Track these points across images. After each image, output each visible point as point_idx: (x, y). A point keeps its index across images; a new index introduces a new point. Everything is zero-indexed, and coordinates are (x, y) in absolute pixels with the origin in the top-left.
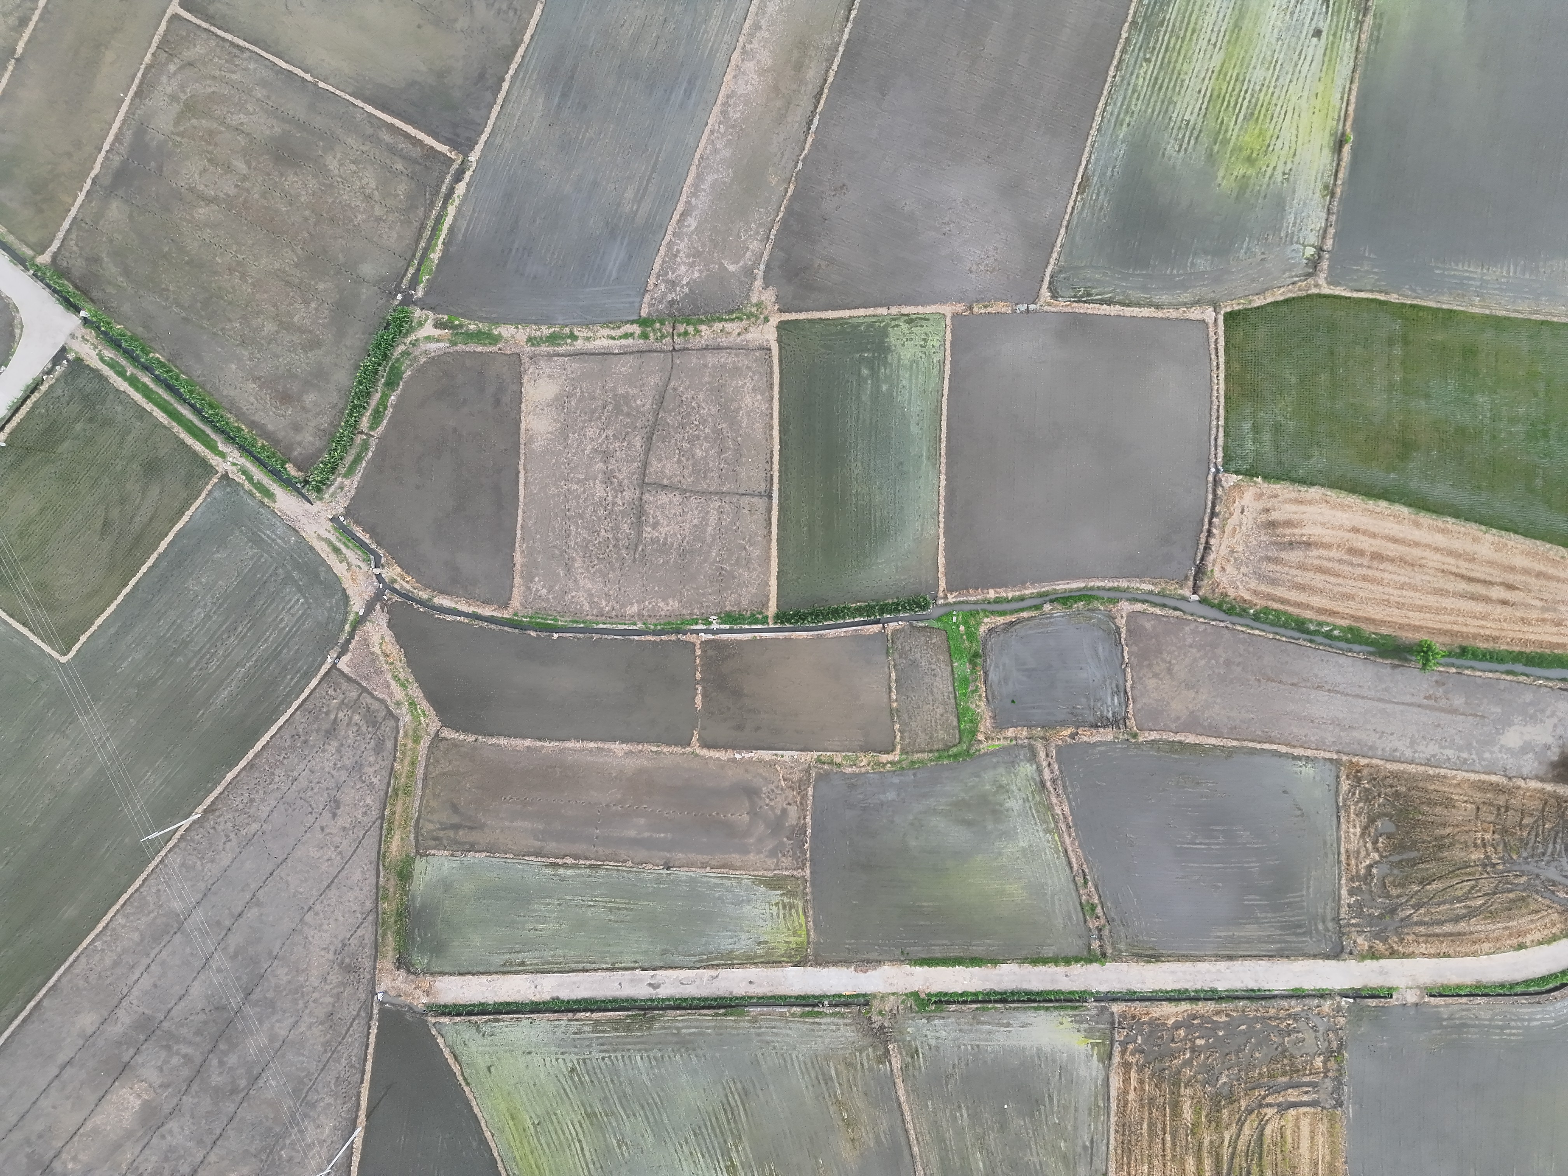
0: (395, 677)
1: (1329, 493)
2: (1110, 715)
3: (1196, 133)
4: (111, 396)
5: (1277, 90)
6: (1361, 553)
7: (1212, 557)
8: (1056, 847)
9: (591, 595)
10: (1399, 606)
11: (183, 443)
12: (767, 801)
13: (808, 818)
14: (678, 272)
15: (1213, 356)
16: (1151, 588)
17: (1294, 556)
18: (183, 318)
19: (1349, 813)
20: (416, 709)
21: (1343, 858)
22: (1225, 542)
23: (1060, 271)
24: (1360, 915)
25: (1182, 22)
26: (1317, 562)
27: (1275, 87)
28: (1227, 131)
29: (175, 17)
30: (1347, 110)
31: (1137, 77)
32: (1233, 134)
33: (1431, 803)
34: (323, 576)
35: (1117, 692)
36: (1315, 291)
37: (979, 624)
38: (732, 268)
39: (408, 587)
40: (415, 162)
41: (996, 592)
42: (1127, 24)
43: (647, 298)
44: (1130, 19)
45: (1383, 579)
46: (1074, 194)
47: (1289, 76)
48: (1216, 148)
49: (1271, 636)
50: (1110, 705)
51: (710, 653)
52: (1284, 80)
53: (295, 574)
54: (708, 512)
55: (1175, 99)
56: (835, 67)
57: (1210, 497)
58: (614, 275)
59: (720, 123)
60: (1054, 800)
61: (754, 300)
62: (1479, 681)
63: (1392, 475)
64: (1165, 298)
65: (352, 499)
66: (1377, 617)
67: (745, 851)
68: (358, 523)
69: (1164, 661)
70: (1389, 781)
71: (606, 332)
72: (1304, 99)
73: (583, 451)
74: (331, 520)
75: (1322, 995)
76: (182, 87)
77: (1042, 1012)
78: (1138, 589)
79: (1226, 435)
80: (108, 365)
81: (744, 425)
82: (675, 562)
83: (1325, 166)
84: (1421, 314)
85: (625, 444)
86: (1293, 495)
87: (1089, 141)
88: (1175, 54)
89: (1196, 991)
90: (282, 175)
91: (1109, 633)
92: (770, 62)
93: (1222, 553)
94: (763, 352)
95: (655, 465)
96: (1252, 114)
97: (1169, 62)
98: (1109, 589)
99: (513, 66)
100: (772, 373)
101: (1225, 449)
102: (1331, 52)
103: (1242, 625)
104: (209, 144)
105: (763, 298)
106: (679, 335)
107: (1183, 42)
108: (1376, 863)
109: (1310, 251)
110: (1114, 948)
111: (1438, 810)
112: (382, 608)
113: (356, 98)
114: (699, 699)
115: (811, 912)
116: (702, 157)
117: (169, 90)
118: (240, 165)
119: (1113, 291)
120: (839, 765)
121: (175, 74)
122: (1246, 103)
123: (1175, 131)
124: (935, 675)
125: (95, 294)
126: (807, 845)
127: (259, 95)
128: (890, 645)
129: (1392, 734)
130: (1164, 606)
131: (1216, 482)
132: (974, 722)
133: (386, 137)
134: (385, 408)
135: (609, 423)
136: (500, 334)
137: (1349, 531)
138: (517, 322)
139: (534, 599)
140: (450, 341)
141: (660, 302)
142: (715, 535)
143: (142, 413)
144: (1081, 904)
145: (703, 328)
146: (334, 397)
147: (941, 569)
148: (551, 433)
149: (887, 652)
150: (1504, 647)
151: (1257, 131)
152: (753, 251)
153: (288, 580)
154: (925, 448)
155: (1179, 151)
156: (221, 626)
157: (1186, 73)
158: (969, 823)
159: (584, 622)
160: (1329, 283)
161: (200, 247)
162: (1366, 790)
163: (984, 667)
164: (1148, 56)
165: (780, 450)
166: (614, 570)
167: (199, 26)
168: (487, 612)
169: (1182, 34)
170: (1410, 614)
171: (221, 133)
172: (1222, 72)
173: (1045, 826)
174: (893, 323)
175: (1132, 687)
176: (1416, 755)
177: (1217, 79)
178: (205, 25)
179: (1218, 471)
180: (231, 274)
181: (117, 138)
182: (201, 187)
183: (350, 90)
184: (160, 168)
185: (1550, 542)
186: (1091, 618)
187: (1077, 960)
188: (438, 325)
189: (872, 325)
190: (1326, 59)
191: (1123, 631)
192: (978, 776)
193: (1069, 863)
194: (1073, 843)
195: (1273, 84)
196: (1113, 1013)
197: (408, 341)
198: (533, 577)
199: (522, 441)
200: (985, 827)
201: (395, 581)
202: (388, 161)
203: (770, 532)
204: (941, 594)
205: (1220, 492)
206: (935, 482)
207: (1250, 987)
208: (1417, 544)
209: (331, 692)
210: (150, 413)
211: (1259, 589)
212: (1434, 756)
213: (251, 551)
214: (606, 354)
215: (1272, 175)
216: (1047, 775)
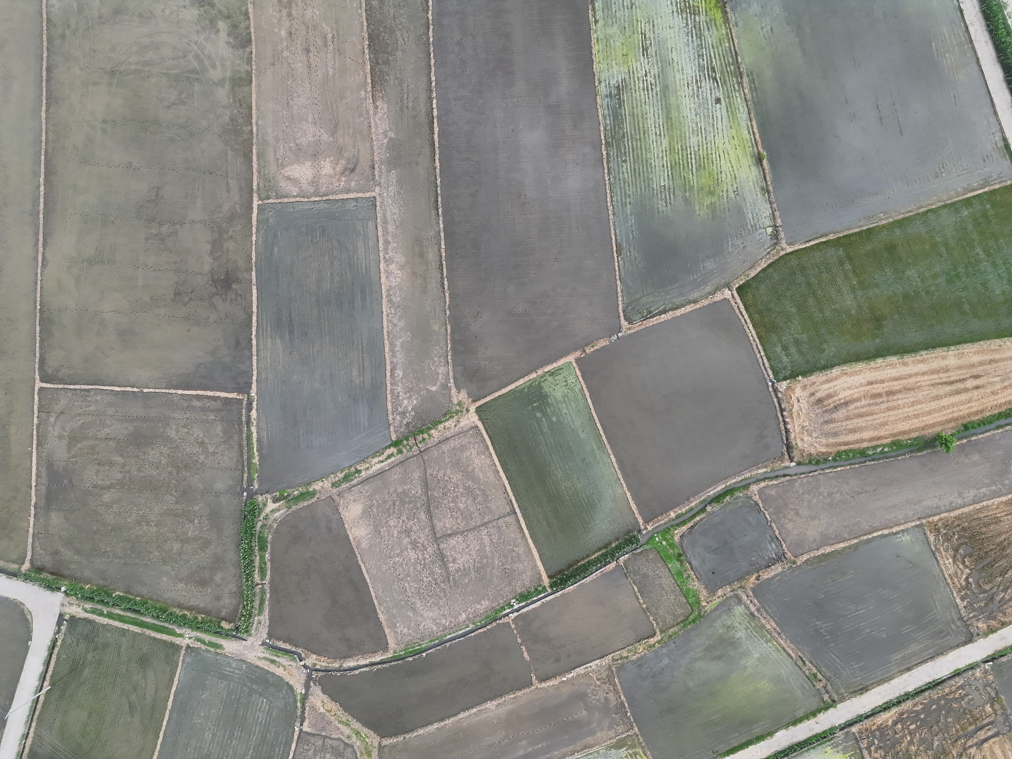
0: (340, 722)
1: (845, 368)
2: (774, 556)
3: (672, 191)
4: (101, 629)
5: (709, 145)
6: (879, 395)
7: (792, 436)
8: (777, 649)
9: (434, 620)
10: (916, 416)
11: (155, 639)
12: (593, 697)
13: (622, 697)
14: (403, 406)
15: (740, 317)
16: (765, 470)
17: (841, 414)
18: (123, 564)
19: (941, 552)
20: (361, 736)
21: (949, 581)
22: (796, 424)
23: (627, 306)
24: (974, 610)
25: (635, 130)
26: (856, 411)
27: (707, 144)
28: (689, 182)
29: (41, 389)
30: (755, 139)
31: (623, 173)
32: (693, 180)
33: (986, 525)
34: (271, 680)
35: (773, 540)
36: (782, 253)
37: (673, 536)
38: (434, 389)
39: (324, 664)
40: (220, 410)
41: (675, 512)
42: (603, 146)
43: (392, 429)
44: (603, 142)
45: (899, 405)
46: (616, 258)
47: (712, 133)
48: (687, 194)
49: (848, 467)
50: (771, 550)
51: (520, 623)
52: (710, 137)
53: (254, 686)
54: (482, 539)
55: (650, 176)
56: (443, 246)
57: (775, 400)
58: (367, 424)
59: (390, 308)
60: (763, 621)
61: (455, 402)
62: (982, 440)
63: (877, 341)
64: (696, 295)
65: (269, 626)
66: (906, 429)
67: (592, 733)
68: (279, 639)
69: (791, 509)
70: (956, 523)
71: (376, 460)
72: (727, 142)
73: (393, 536)
74: (262, 645)
75: (972, 667)
76: (63, 428)
77: (812, 750)
78: (757, 474)
79: (769, 359)
80: (91, 612)
81: (481, 477)
82: (475, 577)
83: (756, 176)
84: (852, 239)
85: (416, 520)
86: (824, 378)
87: (611, 223)
88: (639, 150)
89: (897, 698)
90: (145, 454)
91: (752, 507)
92: (404, 259)
93: (797, 431)
94: (474, 430)
95: (439, 525)
96: (700, 165)
97: (638, 156)
98: (741, 481)
99: (254, 329)
100: (484, 440)
101: (772, 368)
102: (731, 110)
103: (828, 468)
104: (93, 454)
105: (460, 398)
106: (420, 442)
107: (640, 142)
108: (969, 574)
109: (770, 230)
110: (838, 694)
111: (992, 527)
112: (315, 684)
113: (169, 389)
114: (526, 655)
115: (649, 753)
116: (388, 332)
117: (56, 434)
118: (118, 459)
119: (664, 304)
120: (627, 657)
121: (55, 423)
122: (693, 161)
123: (659, 195)
124: (660, 577)
125: (66, 572)
126: (629, 714)
127: (111, 413)
128: (625, 571)
129: (946, 494)
130: (777, 477)
131: (776, 390)
132: (696, 595)
133: (197, 404)
134: (265, 564)
135: (401, 512)
136: (314, 490)
137: (867, 385)
138: (321, 479)
139: (402, 637)
140: (287, 507)
141: (400, 427)
142: (492, 551)
143: (123, 632)
144: (807, 676)
145: (433, 431)
146: (232, 570)
147: (636, 512)
148: (369, 534)
149: (626, 576)
150: (988, 414)
151: (707, 174)
152: (442, 374)
153: (251, 692)
154: (594, 444)
155: (667, 205)
156: (224, 737)
157: (651, 159)
158: (719, 658)
159: (437, 639)
160: (790, 244)
161: (115, 517)
162: (945, 534)
163: (687, 560)
164: (624, 159)
165: (509, 483)
166: (441, 599)
167: (57, 389)
168: (378, 658)
169: (638, 137)
170: (925, 418)
171: (98, 445)
172: (671, 149)
173: (765, 639)
174: (543, 380)
175: (780, 534)
176: (965, 500)
177: (670, 154)
178: (60, 386)
179: (773, 383)
180: (140, 525)
181: (38, 476)
182: (100, 482)
183: (164, 386)
184: (71, 482)
185: (988, 339)
186: (738, 503)
187: (819, 711)
188: (275, 501)
189: (531, 386)
190: (730, 113)
191: (760, 502)
192: (712, 627)
193: (789, 655)
194: (786, 642)
195: (705, 142)
196: (854, 733)
197: (261, 518)
198: (396, 625)
199: (354, 547)
200: (730, 655)
201: (315, 664)
202: (204, 417)
203: (524, 534)
204: (642, 527)
205: (780, 395)
206: (609, 461)
207: (927, 682)
208: (910, 376)
209: (306, 747)
210: (128, 630)
211: (828, 442)
212: (976, 496)
213: (222, 685)
214: (381, 473)
215: (728, 195)
216: (753, 609)
